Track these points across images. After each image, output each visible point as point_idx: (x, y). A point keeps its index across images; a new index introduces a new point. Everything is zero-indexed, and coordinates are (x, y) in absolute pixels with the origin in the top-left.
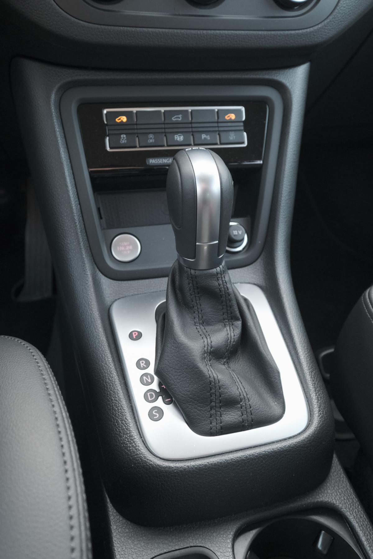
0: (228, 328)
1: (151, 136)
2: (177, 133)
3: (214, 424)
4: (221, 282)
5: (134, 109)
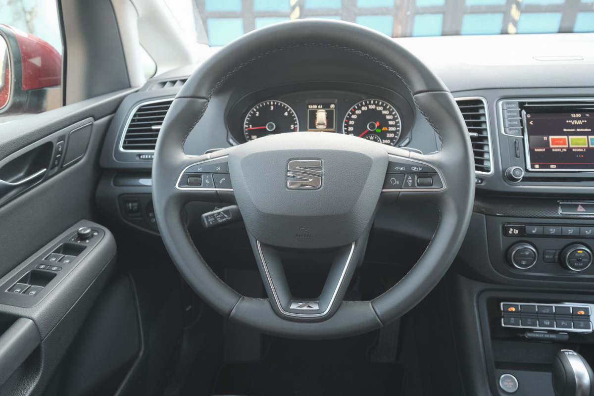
1: (529, 320)
2: (545, 320)
5: (519, 304)
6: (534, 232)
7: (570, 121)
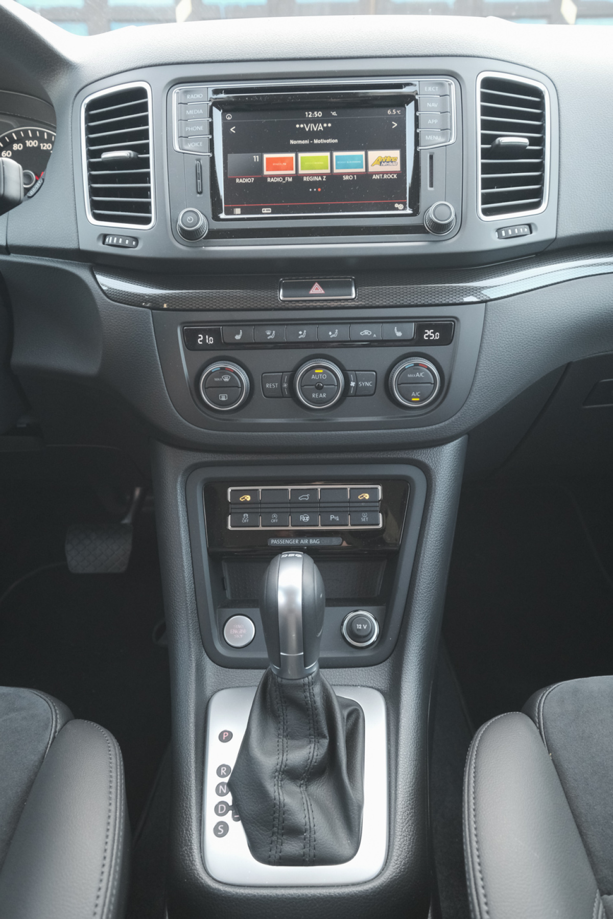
0: (313, 746)
1: (275, 516)
2: (303, 513)
3: (273, 852)
4: (308, 694)
5: (260, 488)
6: (238, 337)
7: (302, 126)
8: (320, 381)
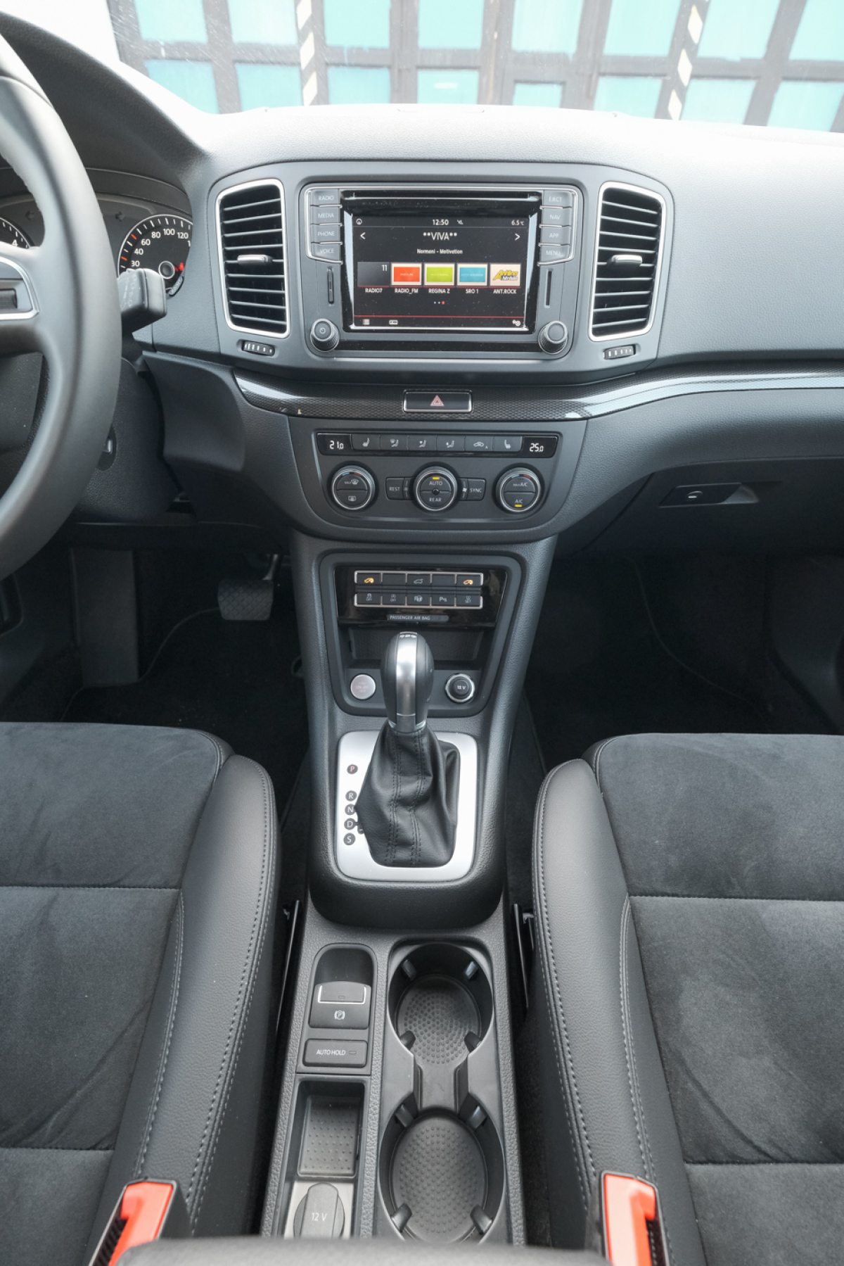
0: (420, 781)
1: (393, 596)
2: (417, 594)
3: (389, 857)
4: (418, 744)
5: (382, 572)
6: (365, 445)
7: (429, 234)
8: (437, 487)
